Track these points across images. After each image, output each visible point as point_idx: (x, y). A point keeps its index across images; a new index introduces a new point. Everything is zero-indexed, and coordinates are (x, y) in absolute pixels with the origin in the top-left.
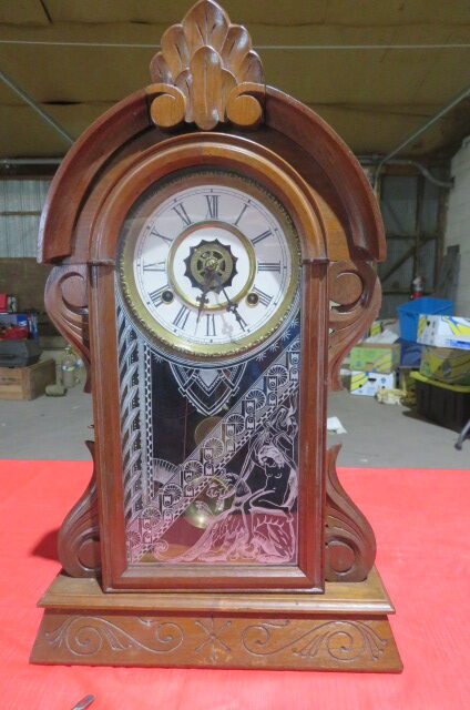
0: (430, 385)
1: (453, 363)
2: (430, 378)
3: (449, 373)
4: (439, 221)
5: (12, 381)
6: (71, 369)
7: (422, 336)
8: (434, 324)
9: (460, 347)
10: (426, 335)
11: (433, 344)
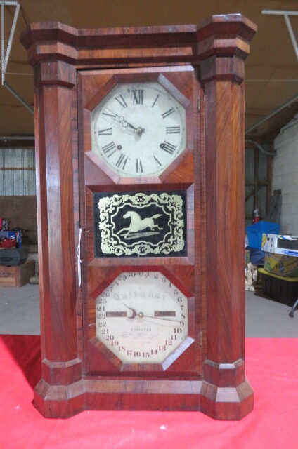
0: (271, 277)
1: (285, 264)
2: (270, 272)
4: (268, 175)
5: (9, 275)
7: (265, 247)
8: (272, 239)
9: (290, 255)
10: (267, 246)
11: (272, 252)
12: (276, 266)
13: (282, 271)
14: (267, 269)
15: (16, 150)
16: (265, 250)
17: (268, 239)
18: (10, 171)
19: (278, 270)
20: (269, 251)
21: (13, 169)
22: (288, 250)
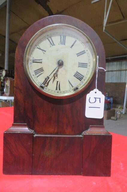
15: (114, 63)
18: (111, 72)
21: (112, 71)
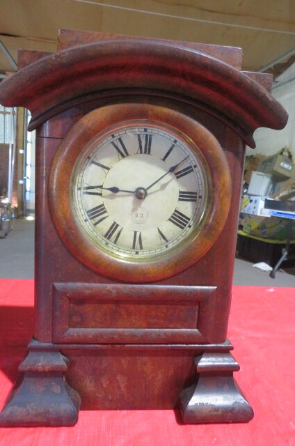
0: (250, 239)
1: (268, 225)
2: (250, 234)
3: (266, 232)
6: (7, 220)
7: (246, 209)
8: (256, 201)
9: (278, 215)
10: (249, 209)
11: (255, 214)
12: (258, 228)
13: (264, 233)
14: (246, 231)
16: (246, 212)
17: (251, 201)
19: (259, 232)
20: (251, 213)
22: (276, 211)
